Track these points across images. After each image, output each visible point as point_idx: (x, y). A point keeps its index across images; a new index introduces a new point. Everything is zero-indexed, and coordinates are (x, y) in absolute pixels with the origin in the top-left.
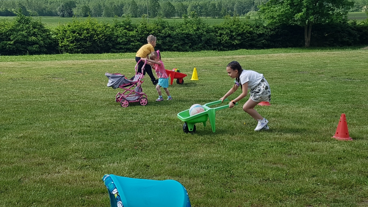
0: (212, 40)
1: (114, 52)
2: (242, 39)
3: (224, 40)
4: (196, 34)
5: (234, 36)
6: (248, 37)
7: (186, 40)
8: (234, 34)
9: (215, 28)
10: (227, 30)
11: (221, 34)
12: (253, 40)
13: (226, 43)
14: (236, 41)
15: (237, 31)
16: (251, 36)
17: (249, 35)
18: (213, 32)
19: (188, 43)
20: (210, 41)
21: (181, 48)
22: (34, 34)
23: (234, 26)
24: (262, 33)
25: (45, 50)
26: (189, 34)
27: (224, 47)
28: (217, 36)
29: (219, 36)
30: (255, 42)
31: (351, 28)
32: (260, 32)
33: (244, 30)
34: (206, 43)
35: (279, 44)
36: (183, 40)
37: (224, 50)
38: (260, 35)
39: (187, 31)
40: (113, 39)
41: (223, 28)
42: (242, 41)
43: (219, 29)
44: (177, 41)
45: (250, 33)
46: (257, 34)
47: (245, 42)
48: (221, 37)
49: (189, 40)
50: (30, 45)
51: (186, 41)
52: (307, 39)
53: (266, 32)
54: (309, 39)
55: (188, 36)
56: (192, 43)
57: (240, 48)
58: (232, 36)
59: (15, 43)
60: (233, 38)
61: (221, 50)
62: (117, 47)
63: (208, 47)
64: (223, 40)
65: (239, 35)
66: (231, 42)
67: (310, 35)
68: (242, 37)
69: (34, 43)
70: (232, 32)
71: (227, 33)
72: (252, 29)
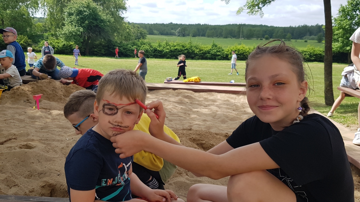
3: (307, 57)
6: (319, 56)
8: (312, 54)
9: (302, 51)
10: (309, 53)
11: (305, 54)
22: (219, 52)
23: (312, 51)
25: (223, 58)
33: (317, 53)
41: (306, 52)
45: (320, 54)
47: (317, 59)
50: (217, 56)
57: (315, 61)
59: (211, 55)
65: (314, 55)
66: (310, 58)
69: (219, 55)
70: (311, 53)
71: (308, 54)
72: (321, 53)
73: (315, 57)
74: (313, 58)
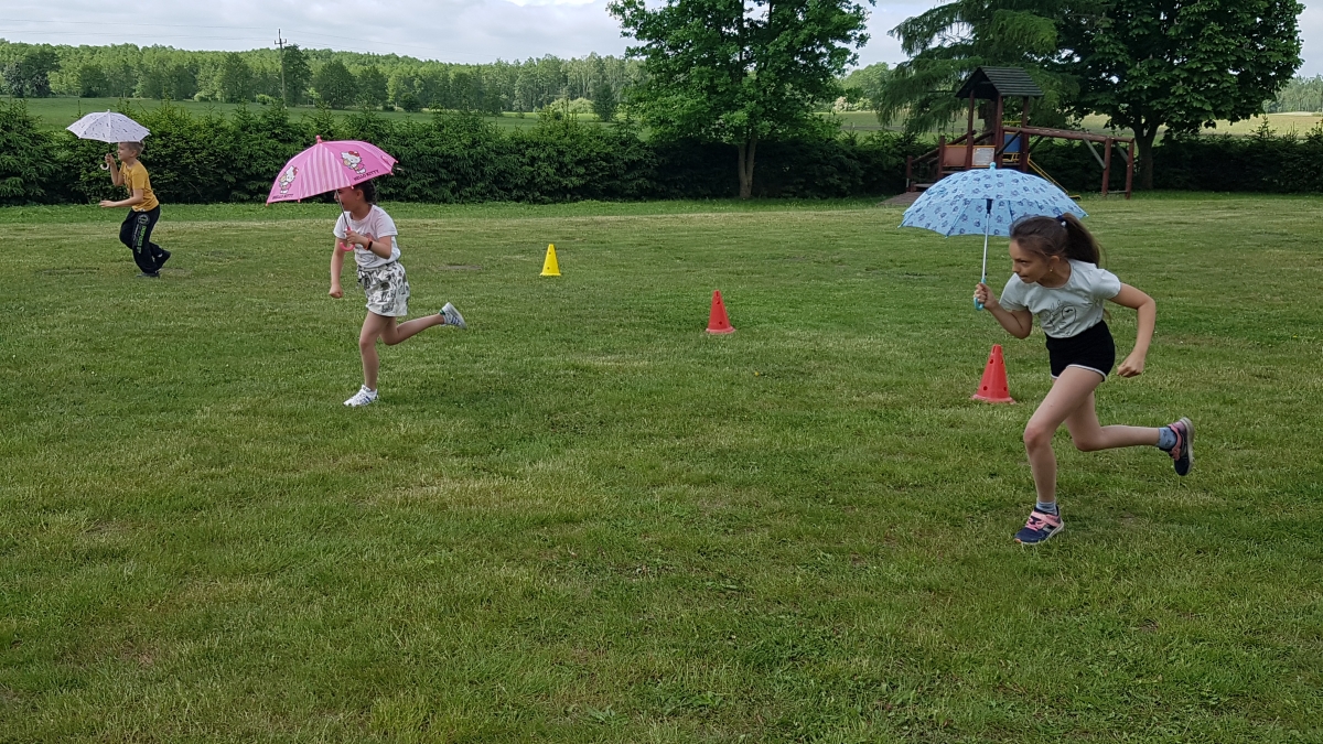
0: (511, 175)
1: (242, 201)
2: (588, 175)
3: (543, 174)
4: (470, 156)
5: (566, 165)
6: (602, 170)
7: (443, 171)
8: (567, 159)
9: (517, 144)
10: (549, 149)
11: (533, 160)
12: (613, 176)
13: (548, 183)
14: (573, 179)
15: (574, 152)
16: (610, 168)
17: (604, 164)
18: (511, 152)
19: (447, 181)
20: (504, 178)
21: (430, 192)
22: (10, 148)
23: (567, 140)
24: (635, 158)
26: (449, 156)
27: (542, 193)
28: (523, 164)
29: (528, 165)
30: (618, 182)
31: (844, 152)
32: (630, 157)
33: (592, 151)
34: (496, 181)
35: (680, 189)
36: (435, 171)
37: (543, 202)
38: (632, 165)
39: (444, 148)
40: (240, 165)
41: (537, 144)
42: (588, 178)
43: (528, 146)
44: (421, 175)
45: (608, 158)
46: (625, 163)
47: (595, 181)
48: (533, 166)
49: (451, 172)
51: (444, 174)
52: (746, 179)
53: (645, 156)
54: (751, 178)
55: (447, 162)
56: (457, 180)
57: (584, 198)
58: (562, 165)
60: (565, 170)
61: (535, 201)
62: (252, 187)
63: (502, 192)
64: (539, 175)
65: (579, 163)
66: (559, 182)
67: (751, 168)
68: (586, 169)
69: (8, 172)
70: (561, 153)
71: (548, 156)
72: (610, 149)
73: (581, 170)
74: (576, 181)
